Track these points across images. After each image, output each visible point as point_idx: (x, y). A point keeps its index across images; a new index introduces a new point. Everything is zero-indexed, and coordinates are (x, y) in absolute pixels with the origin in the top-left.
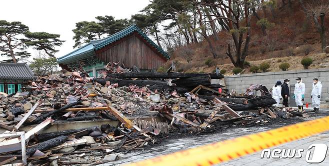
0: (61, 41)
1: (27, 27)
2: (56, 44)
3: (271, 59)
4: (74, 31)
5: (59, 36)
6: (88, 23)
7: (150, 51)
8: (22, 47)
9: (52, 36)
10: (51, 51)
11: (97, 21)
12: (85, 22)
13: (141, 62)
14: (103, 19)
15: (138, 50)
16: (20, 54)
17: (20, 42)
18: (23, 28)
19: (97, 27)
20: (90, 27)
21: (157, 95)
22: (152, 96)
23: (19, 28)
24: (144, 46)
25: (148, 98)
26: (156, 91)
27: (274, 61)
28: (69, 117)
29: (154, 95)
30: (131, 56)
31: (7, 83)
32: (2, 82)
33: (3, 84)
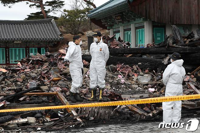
21: (147, 75)
22: (139, 77)
25: (135, 80)
26: (147, 71)
28: (24, 100)
29: (142, 75)
31: (29, 46)
32: (24, 45)
33: (25, 48)
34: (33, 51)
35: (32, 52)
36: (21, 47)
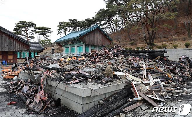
0: (51, 31)
1: (35, 24)
2: (48, 33)
3: (166, 42)
4: (58, 26)
5: (50, 29)
6: (65, 23)
7: (104, 37)
8: (32, 34)
9: (47, 29)
10: (46, 36)
11: (69, 22)
12: (64, 22)
13: (100, 43)
14: (72, 21)
15: (99, 37)
16: (31, 37)
17: (31, 31)
18: (33, 25)
19: (70, 24)
20: (66, 25)
23: (31, 25)
24: (101, 35)
26: (142, 59)
27: (167, 43)
30: (96, 39)
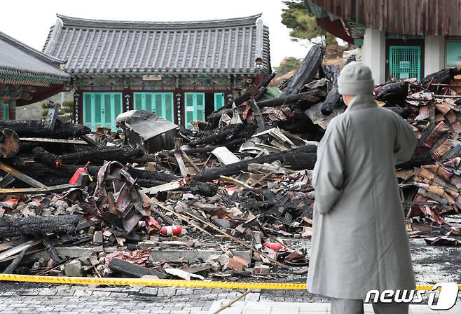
31: (183, 88)
32: (170, 86)
33: (172, 94)
34: (195, 101)
35: (190, 104)
36: (163, 91)
